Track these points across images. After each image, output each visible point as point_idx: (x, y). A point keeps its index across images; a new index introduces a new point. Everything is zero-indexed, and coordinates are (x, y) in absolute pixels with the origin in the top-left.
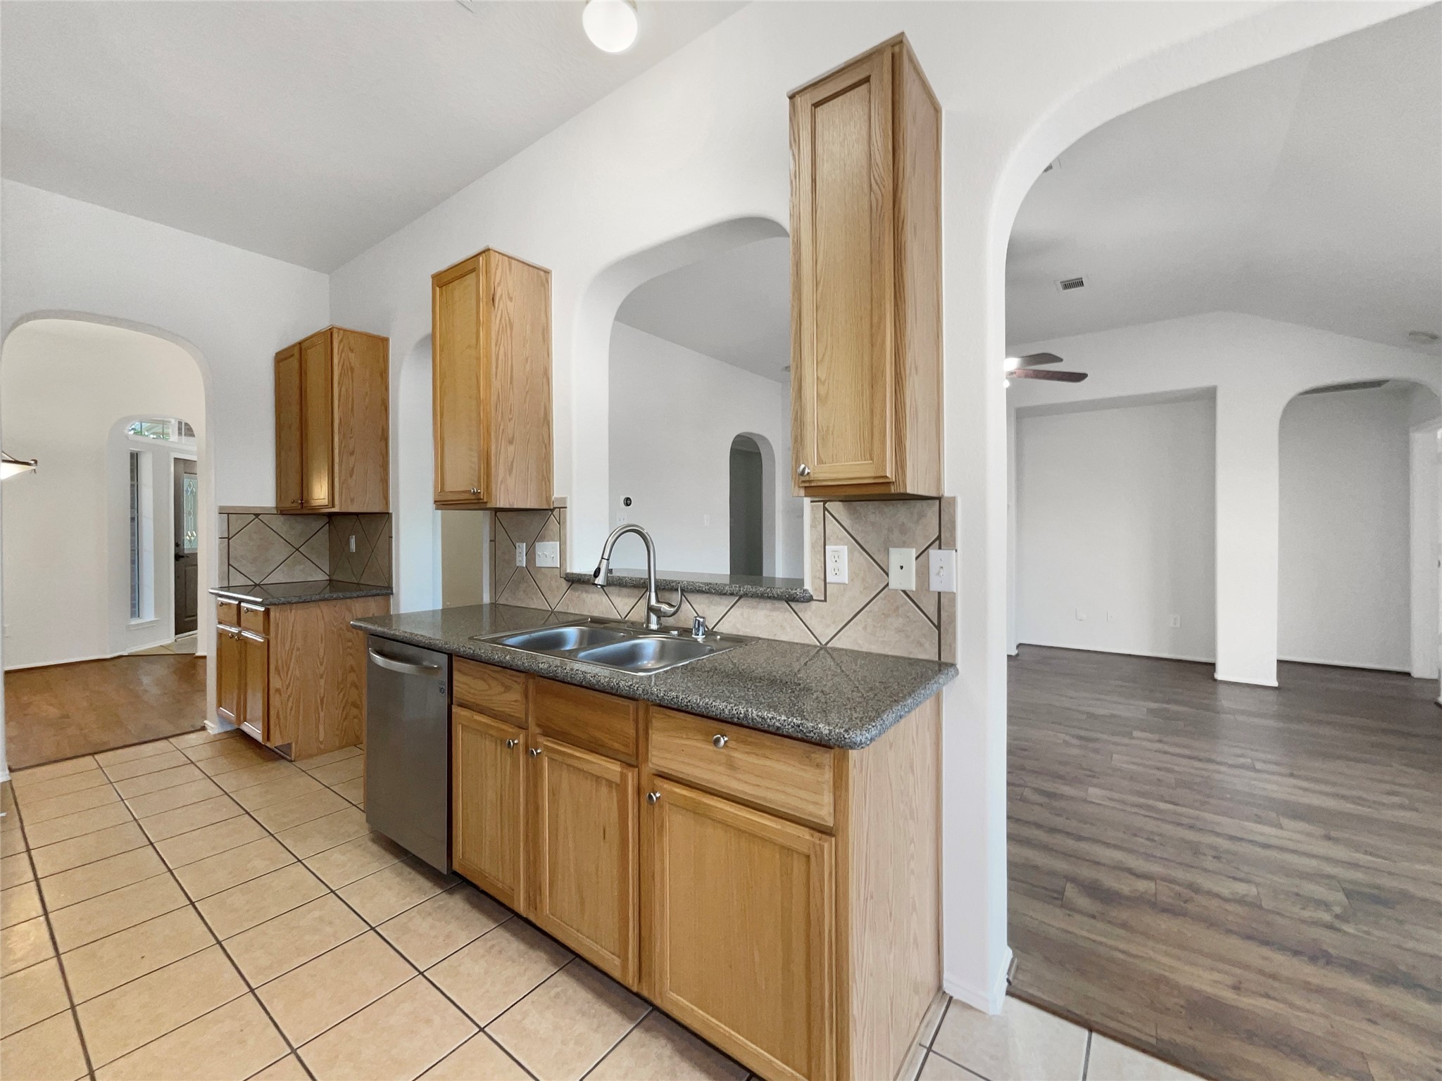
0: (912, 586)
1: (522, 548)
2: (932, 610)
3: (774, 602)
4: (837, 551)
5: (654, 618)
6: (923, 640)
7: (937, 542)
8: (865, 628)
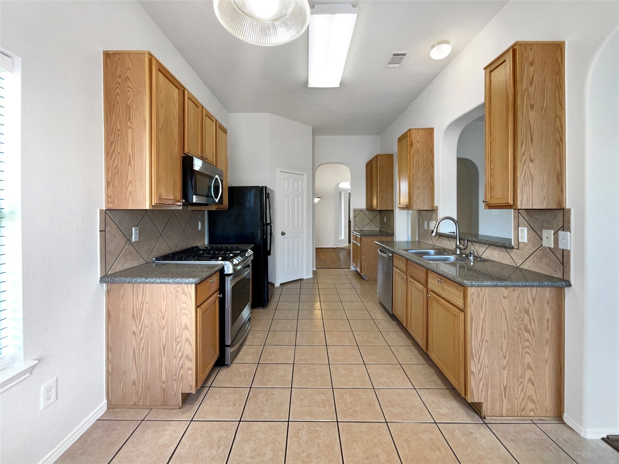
0: (552, 246)
1: (426, 222)
2: (560, 257)
3: (501, 248)
4: (523, 230)
5: (458, 250)
6: (556, 269)
7: (562, 228)
8: (533, 262)
